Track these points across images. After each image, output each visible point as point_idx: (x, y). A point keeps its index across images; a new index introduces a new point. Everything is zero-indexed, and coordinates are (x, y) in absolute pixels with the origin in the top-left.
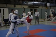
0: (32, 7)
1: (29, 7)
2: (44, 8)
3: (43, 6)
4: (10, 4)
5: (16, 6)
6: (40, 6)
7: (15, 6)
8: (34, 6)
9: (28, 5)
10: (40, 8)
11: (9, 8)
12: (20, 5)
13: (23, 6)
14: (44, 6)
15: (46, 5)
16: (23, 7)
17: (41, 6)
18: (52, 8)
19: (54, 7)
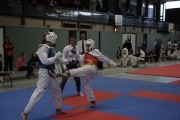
0: (74, 26)
1: (66, 26)
2: (108, 29)
3: (104, 24)
4: (8, 15)
5: (27, 21)
6: (95, 23)
7: (23, 23)
8: (78, 22)
9: (62, 21)
10: (97, 28)
11: (4, 27)
12: (39, 18)
13: (48, 22)
14: (108, 24)
15: (112, 22)
16: (48, 26)
17: (99, 24)
18: (129, 29)
19: (134, 27)
